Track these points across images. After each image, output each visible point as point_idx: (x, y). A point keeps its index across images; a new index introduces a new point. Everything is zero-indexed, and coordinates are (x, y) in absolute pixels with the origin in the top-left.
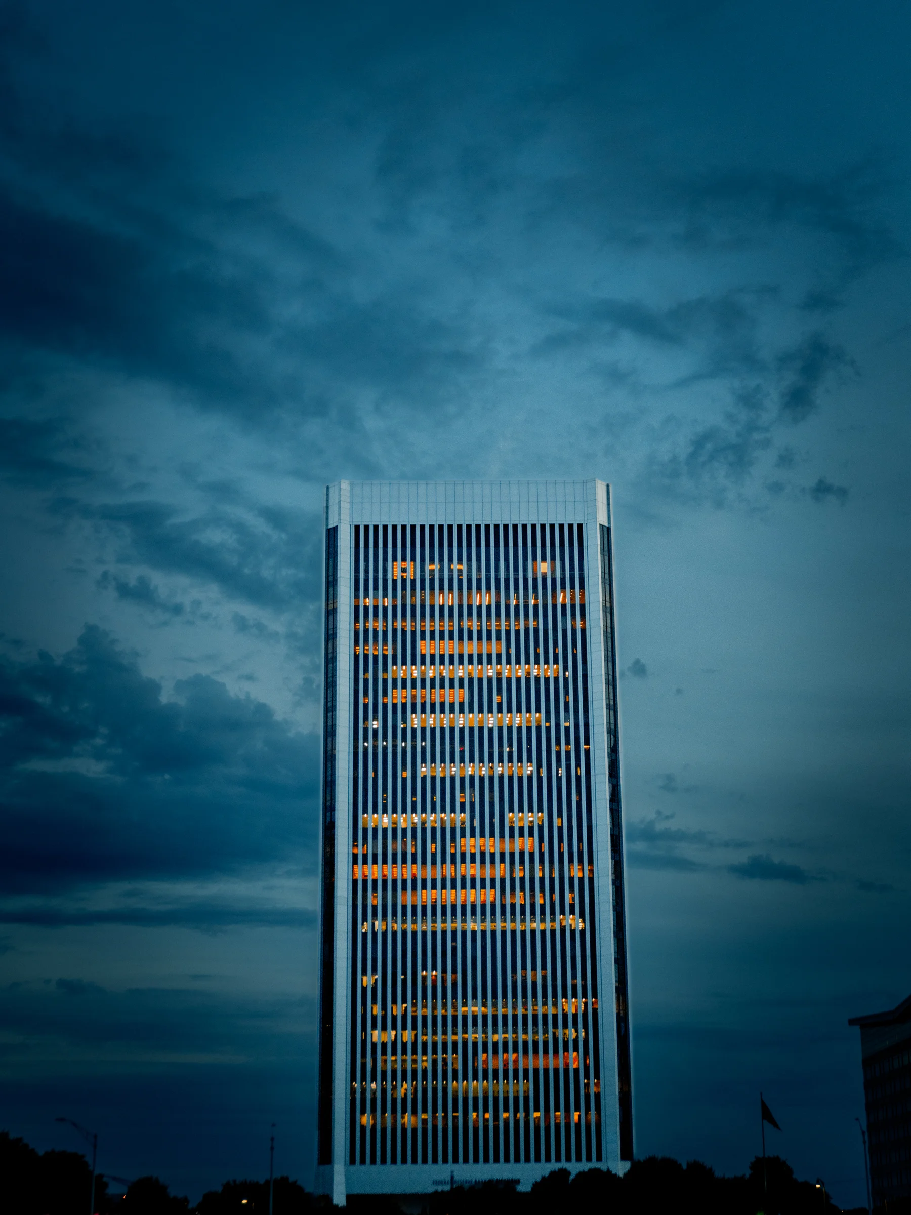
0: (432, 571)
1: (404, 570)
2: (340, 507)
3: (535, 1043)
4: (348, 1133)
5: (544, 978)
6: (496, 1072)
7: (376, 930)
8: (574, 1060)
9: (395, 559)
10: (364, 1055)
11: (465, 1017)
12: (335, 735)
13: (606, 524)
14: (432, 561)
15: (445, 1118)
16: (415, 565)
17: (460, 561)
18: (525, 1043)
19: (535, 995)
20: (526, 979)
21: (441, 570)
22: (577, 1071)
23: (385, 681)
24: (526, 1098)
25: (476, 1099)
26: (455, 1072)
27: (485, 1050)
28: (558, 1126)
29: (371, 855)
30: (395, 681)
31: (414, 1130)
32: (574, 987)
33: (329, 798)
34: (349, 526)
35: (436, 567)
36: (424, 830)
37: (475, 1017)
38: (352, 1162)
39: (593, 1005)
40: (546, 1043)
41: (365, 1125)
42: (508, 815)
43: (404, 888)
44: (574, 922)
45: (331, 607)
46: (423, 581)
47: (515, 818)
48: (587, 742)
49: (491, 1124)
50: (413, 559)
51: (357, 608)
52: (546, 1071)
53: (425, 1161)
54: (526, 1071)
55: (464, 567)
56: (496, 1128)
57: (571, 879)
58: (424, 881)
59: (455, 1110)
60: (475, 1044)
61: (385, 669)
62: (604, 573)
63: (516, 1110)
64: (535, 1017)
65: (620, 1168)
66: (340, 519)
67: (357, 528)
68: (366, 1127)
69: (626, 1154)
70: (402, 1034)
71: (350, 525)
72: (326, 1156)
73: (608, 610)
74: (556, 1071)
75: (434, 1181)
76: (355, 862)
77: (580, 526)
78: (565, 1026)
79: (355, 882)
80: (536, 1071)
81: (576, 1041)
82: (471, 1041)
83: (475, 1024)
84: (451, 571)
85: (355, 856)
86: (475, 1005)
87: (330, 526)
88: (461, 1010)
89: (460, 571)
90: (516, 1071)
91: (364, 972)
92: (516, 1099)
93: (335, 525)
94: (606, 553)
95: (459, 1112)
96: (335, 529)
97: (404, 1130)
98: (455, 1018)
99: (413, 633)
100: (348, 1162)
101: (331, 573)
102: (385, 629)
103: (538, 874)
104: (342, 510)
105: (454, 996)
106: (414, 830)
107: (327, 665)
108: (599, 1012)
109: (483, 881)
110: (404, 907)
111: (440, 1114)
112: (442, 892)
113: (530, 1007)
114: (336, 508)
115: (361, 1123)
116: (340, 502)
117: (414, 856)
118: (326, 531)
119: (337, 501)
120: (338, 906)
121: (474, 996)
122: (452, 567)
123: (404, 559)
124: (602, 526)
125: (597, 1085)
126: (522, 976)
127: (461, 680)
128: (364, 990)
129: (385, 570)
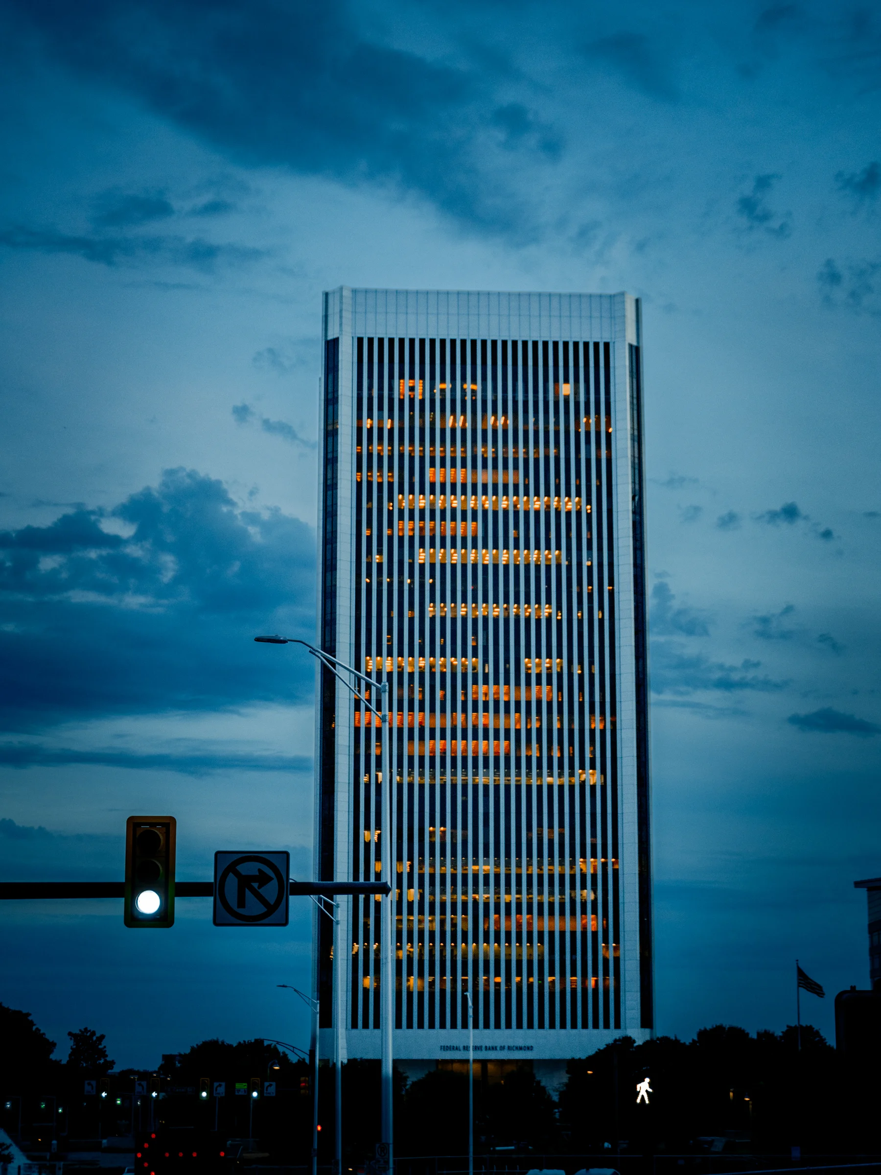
0: (443, 391)
1: (412, 389)
2: (341, 317)
3: (551, 905)
4: (350, 994)
5: (562, 836)
6: (508, 934)
7: (379, 782)
8: (592, 923)
9: (402, 376)
10: (367, 915)
11: (476, 876)
12: (336, 569)
13: (635, 343)
14: (443, 380)
15: (454, 981)
16: (424, 384)
17: (474, 381)
18: (541, 905)
19: (551, 855)
20: (542, 837)
21: (453, 390)
22: (595, 934)
23: (390, 513)
24: (541, 962)
25: (487, 962)
26: (465, 934)
27: (497, 911)
28: (574, 991)
29: (375, 701)
30: (401, 512)
31: (421, 994)
32: (594, 846)
33: (328, 638)
34: (351, 338)
35: (448, 386)
36: (433, 675)
37: (486, 877)
38: (354, 1025)
39: (613, 866)
40: (562, 905)
41: (368, 987)
42: (524, 661)
43: (411, 738)
44: (592, 777)
45: (330, 428)
46: (432, 401)
47: (530, 664)
48: (611, 583)
49: (503, 988)
50: (422, 377)
51: (360, 429)
52: (562, 934)
53: (432, 1026)
54: (541, 934)
55: (478, 387)
56: (508, 992)
57: (592, 732)
58: (432, 731)
59: (465, 973)
60: (486, 905)
61: (391, 499)
62: (632, 397)
63: (530, 974)
64: (551, 877)
65: (639, 1036)
66: (341, 330)
67: (360, 340)
68: (369, 990)
69: (647, 1021)
70: (407, 893)
71: (353, 337)
72: (327, 1019)
73: (636, 438)
74: (573, 934)
75: (441, 1046)
76: (357, 708)
77: (607, 345)
78: (583, 887)
79: (357, 730)
80: (552, 934)
81: (594, 903)
82: (482, 902)
83: (486, 883)
84: (464, 391)
85: (357, 702)
86: (486, 863)
87: (330, 337)
88: (471, 868)
89: (474, 392)
90: (530, 934)
91: (367, 827)
92: (530, 962)
93: (335, 336)
94: (635, 376)
95: (469, 975)
96: (336, 341)
97: (410, 994)
98: (465, 877)
99: (422, 459)
100: (350, 1026)
101: (330, 389)
102: (390, 454)
103: (556, 725)
104: (344, 320)
105: (465, 854)
106: (422, 674)
107: (326, 493)
108: (620, 872)
109: (497, 731)
110: (411, 758)
111: (448, 978)
112: (451, 742)
113: (546, 868)
114: (337, 317)
115: (363, 985)
116: (341, 311)
117: (422, 703)
118: (325, 342)
119: (337, 310)
120: (339, 756)
121: (486, 855)
122: (465, 386)
123: (412, 377)
124: (631, 346)
125: (616, 949)
126: (538, 834)
127: (474, 512)
128: (367, 845)
129: (391, 389)
